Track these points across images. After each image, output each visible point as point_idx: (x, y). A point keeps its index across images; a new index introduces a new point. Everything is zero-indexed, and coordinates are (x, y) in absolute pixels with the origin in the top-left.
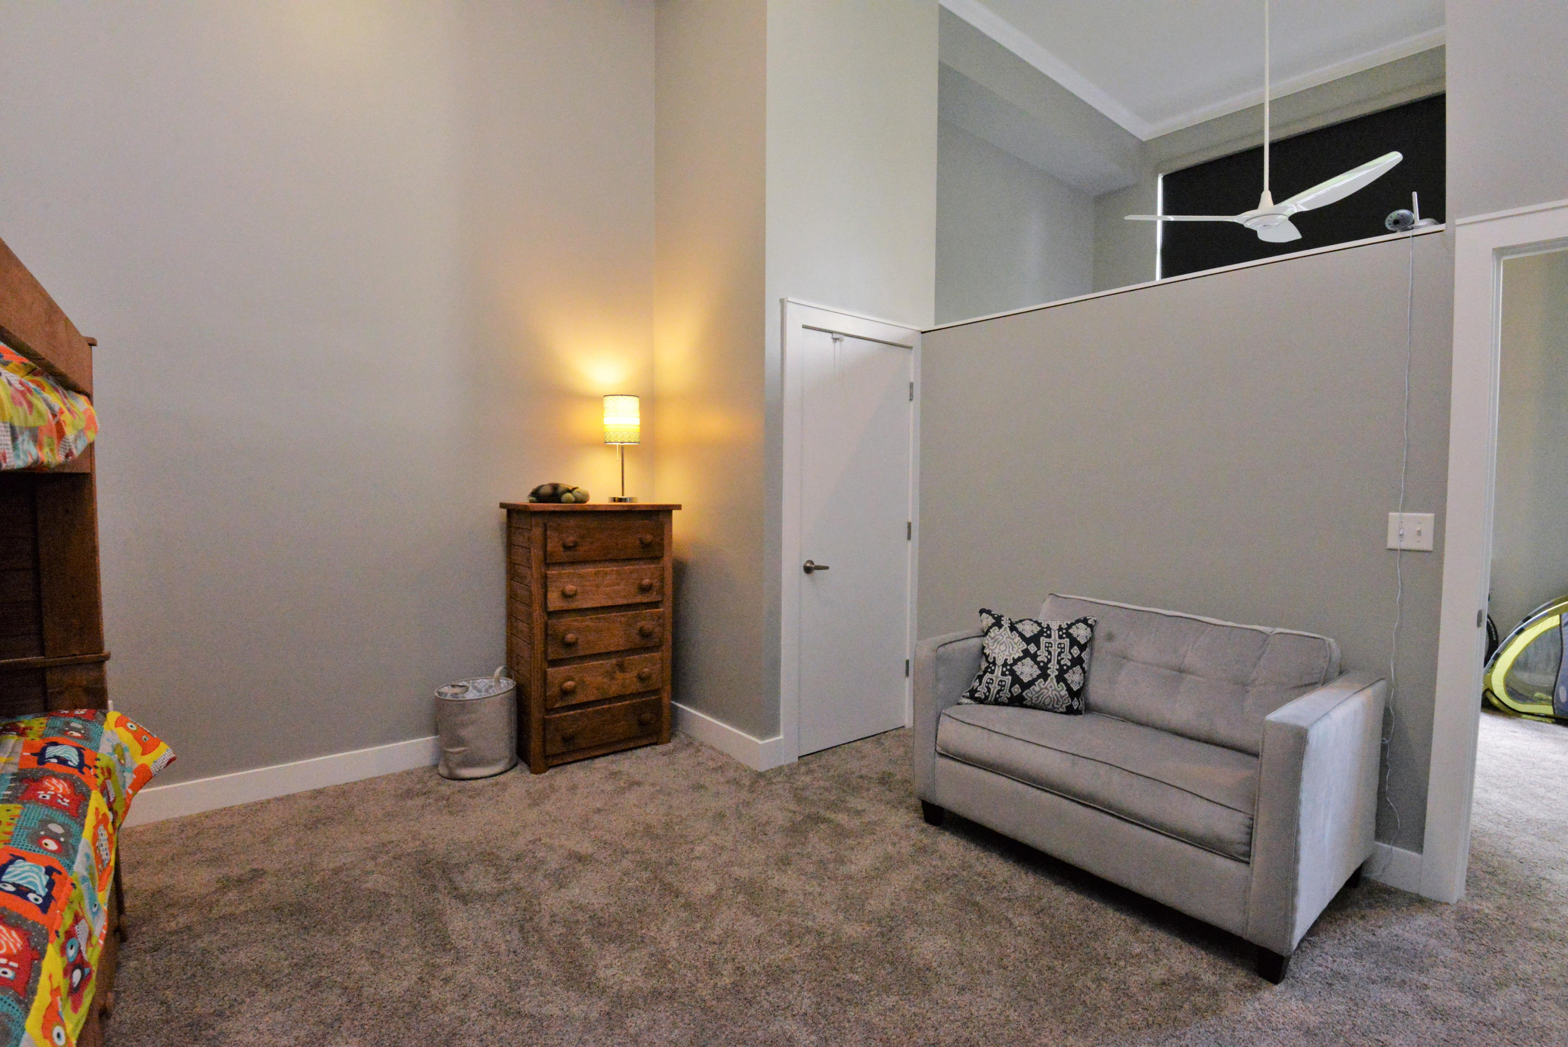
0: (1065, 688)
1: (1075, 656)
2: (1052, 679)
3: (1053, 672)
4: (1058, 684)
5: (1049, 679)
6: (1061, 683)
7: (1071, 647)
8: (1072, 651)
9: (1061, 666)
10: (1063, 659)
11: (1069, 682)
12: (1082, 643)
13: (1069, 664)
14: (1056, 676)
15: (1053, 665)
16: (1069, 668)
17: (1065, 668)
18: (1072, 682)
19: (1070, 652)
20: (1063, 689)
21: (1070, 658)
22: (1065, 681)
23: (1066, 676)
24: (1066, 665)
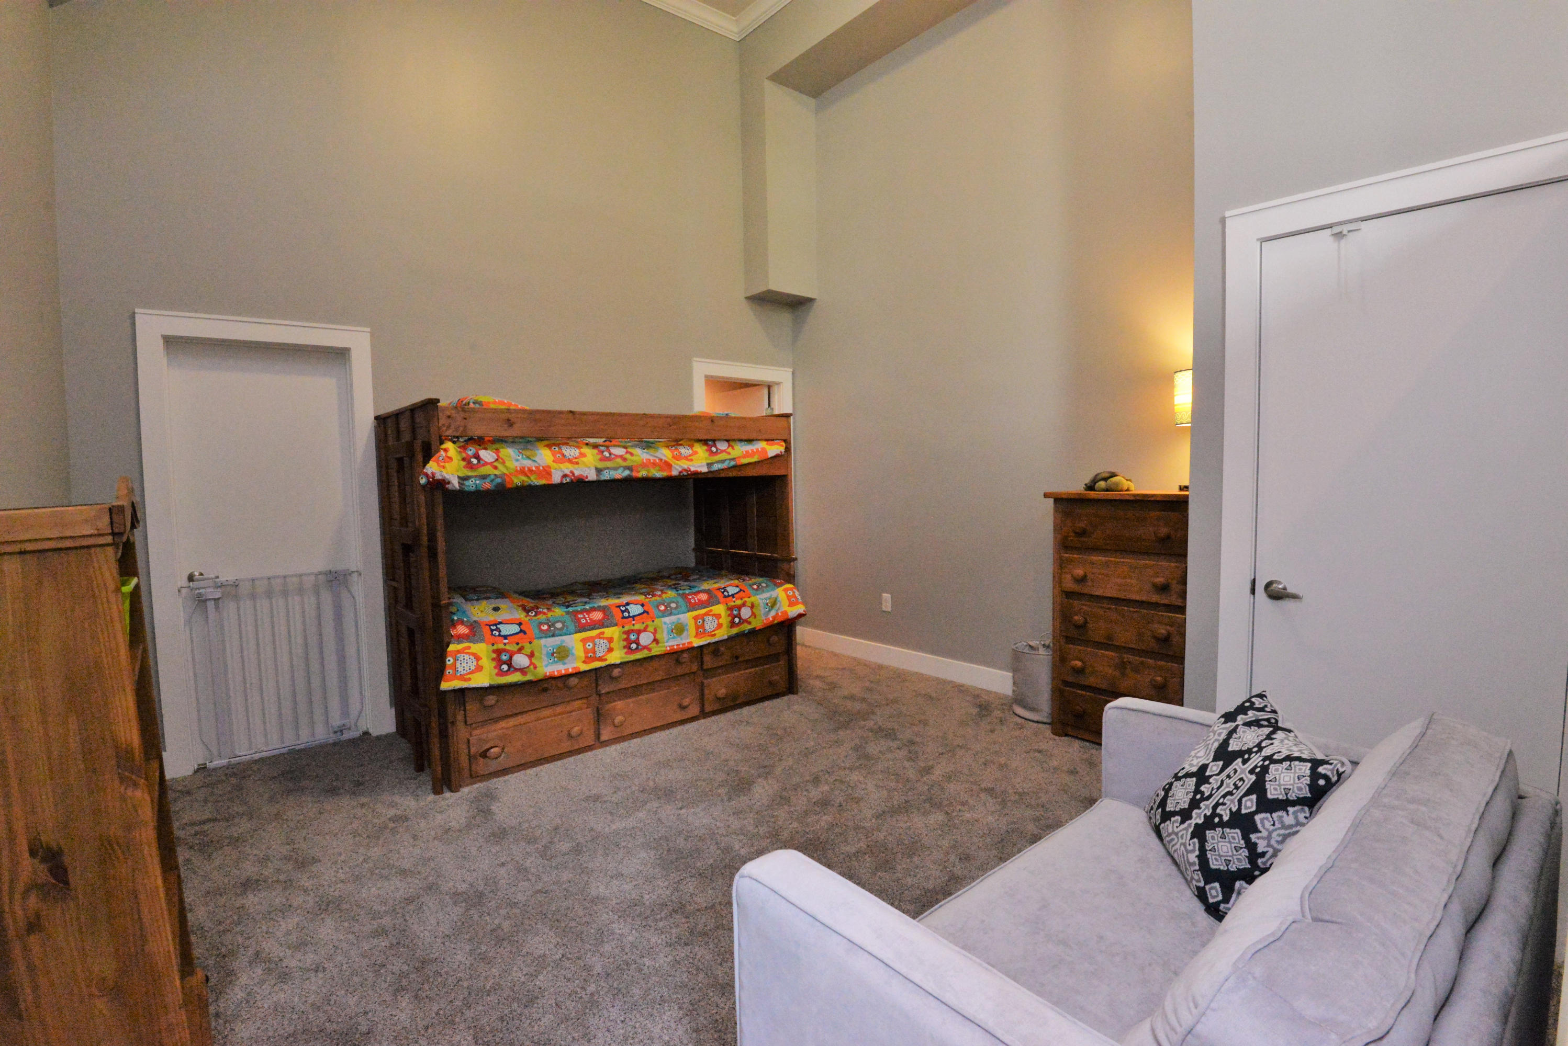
0: (1197, 853)
1: (1243, 811)
2: (1190, 825)
3: (1199, 816)
4: (1191, 839)
5: (1187, 822)
6: (1196, 840)
7: (1248, 793)
8: (1244, 800)
9: (1214, 814)
10: (1223, 804)
11: (1208, 846)
12: (1270, 796)
13: (1226, 818)
14: (1196, 825)
15: (1207, 807)
16: (1222, 824)
17: (1217, 820)
18: (1213, 849)
19: (1240, 801)
20: (1193, 851)
21: (1234, 809)
22: (1203, 841)
23: (1209, 834)
24: (1220, 816)
